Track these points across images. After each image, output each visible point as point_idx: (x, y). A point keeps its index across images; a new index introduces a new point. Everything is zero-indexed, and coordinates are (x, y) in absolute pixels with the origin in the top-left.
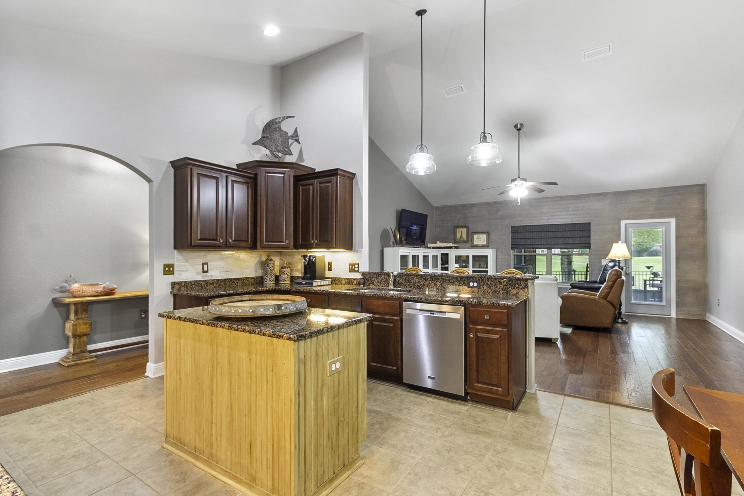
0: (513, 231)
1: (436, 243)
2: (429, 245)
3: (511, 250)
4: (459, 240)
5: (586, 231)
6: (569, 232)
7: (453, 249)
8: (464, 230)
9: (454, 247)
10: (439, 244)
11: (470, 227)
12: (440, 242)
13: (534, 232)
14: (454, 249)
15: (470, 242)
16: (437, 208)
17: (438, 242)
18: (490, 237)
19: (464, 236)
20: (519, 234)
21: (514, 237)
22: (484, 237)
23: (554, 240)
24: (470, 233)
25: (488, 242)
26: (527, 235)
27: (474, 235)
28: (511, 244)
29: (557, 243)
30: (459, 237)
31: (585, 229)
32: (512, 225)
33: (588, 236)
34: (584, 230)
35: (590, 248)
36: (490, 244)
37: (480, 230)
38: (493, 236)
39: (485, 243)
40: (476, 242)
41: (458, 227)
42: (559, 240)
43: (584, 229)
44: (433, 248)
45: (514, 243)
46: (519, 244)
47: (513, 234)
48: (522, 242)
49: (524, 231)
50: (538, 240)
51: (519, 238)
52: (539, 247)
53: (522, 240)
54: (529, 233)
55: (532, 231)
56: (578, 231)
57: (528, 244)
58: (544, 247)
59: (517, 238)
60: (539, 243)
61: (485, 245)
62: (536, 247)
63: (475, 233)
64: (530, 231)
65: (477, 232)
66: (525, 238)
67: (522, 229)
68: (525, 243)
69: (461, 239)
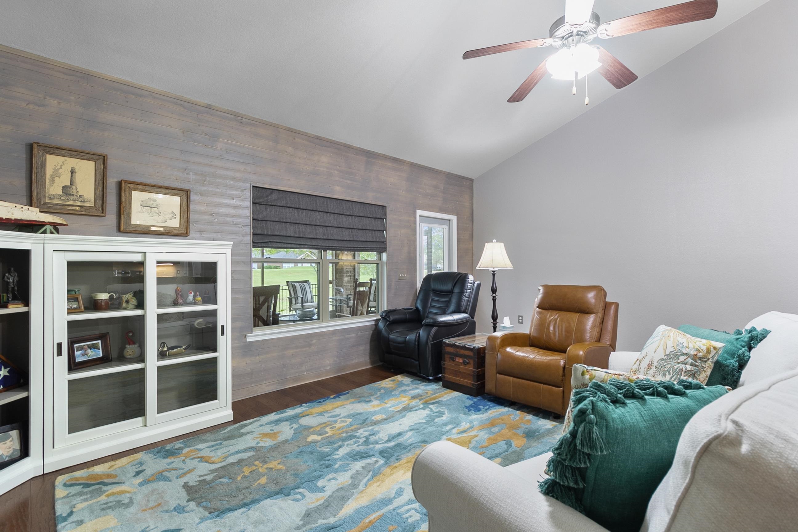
0: (256, 200)
3: (253, 249)
4: (56, 201)
5: (380, 221)
6: (357, 218)
7: (44, 232)
8: (86, 167)
9: (48, 228)
11: (111, 162)
13: (302, 209)
14: (54, 232)
15: (112, 216)
19: (85, 190)
20: (271, 211)
21: (260, 217)
22: (170, 203)
24: (112, 182)
25: (187, 221)
26: (288, 215)
27: (134, 193)
28: (253, 234)
29: (342, 239)
30: (60, 192)
32: (255, 184)
33: (382, 228)
34: (378, 218)
35: (386, 252)
36: (191, 226)
39: (175, 223)
42: (344, 233)
45: (259, 232)
46: (272, 234)
47: (256, 208)
48: (277, 229)
49: (281, 205)
50: (309, 229)
51: (269, 219)
52: (314, 244)
53: (278, 226)
54: (291, 209)
55: (298, 207)
56: (370, 219)
57: (292, 235)
58: (323, 245)
59: (265, 219)
60: (313, 237)
61: (176, 232)
62: (309, 244)
63: (140, 187)
64: (293, 206)
65: (149, 186)
66: (285, 220)
67: (276, 197)
68: (285, 234)
69: (72, 198)
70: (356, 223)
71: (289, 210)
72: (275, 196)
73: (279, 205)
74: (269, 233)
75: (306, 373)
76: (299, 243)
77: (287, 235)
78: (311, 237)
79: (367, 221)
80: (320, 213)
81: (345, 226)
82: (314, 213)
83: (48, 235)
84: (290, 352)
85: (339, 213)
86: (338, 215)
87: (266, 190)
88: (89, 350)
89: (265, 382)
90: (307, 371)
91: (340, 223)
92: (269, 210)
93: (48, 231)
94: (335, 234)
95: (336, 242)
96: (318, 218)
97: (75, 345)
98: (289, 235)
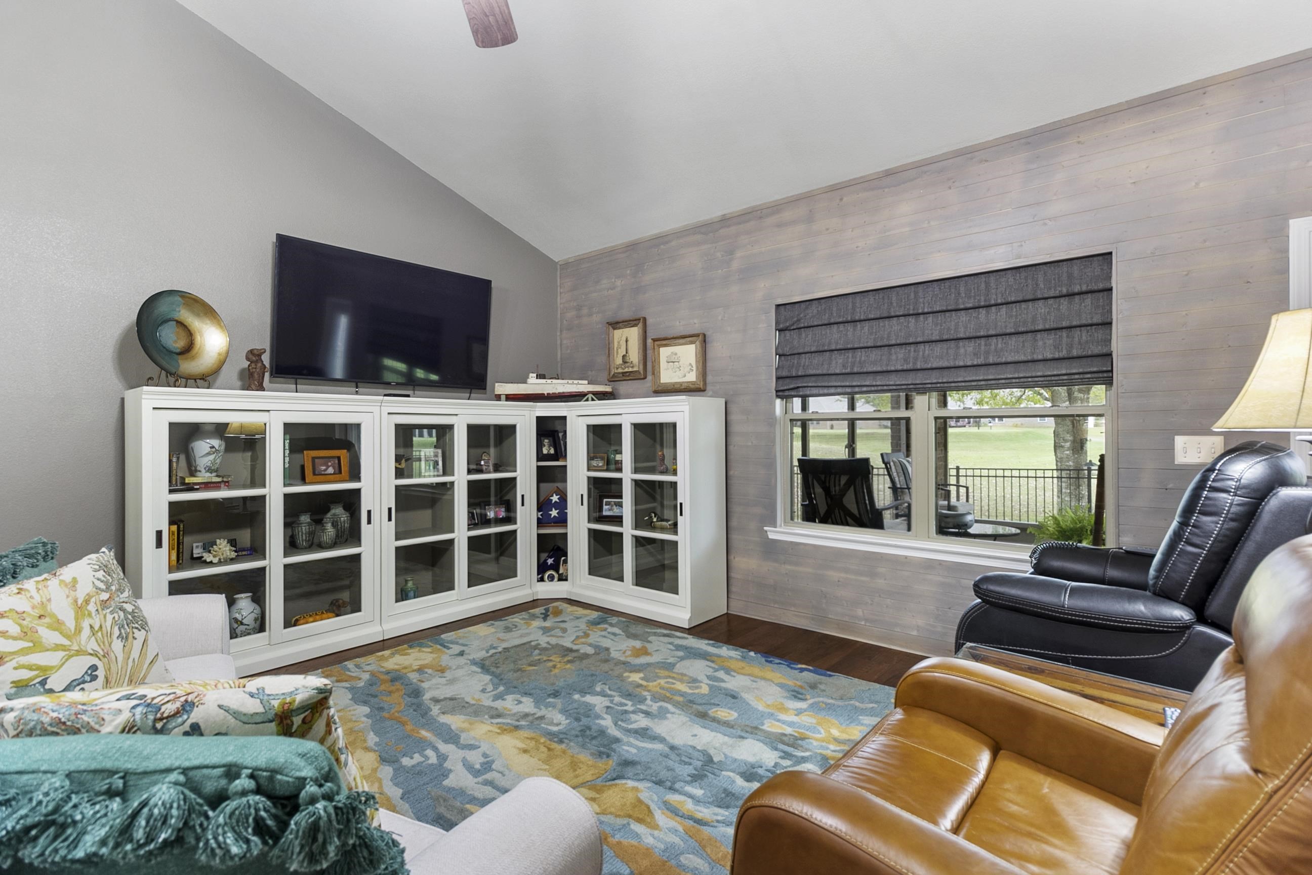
0: (781, 326)
1: (524, 381)
2: (503, 389)
3: (778, 401)
4: (620, 370)
5: (1088, 299)
6: (1004, 309)
7: (587, 400)
8: (633, 333)
9: (590, 396)
10: (534, 385)
11: (650, 321)
12: (540, 376)
13: (860, 321)
14: (593, 400)
15: (649, 377)
16: (566, 265)
17: (532, 378)
18: (710, 354)
19: (635, 356)
20: (807, 336)
21: (787, 350)
22: (688, 353)
23: (938, 349)
24: (649, 341)
25: (703, 372)
26: (835, 337)
27: (662, 350)
28: (778, 378)
29: (952, 364)
30: (621, 362)
31: (1084, 288)
32: (780, 301)
33: (1097, 319)
34: (1081, 293)
35: (1108, 381)
36: (709, 378)
37: (680, 328)
38: (719, 349)
39: (692, 377)
40: (667, 376)
41: (615, 325)
42: (962, 351)
43: (1077, 289)
44: (510, 398)
45: (785, 374)
46: (803, 374)
47: (785, 336)
48: (815, 365)
49: (820, 323)
50: (874, 355)
51: (801, 351)
52: (878, 383)
53: (817, 359)
54: (841, 326)
55: (849, 319)
56: (1051, 301)
57: (838, 371)
58: (898, 383)
59: (796, 352)
60: (879, 369)
61: (692, 386)
62: (868, 383)
63: (664, 342)
64: (841, 320)
65: (669, 339)
66: (826, 348)
67: (815, 311)
68: (825, 372)
69: (627, 365)
70: (1002, 319)
71: (838, 328)
72: (814, 309)
73: (816, 323)
74: (800, 374)
75: (863, 623)
76: (848, 384)
77: (830, 372)
78: (875, 369)
79: (1041, 308)
80: (902, 319)
81: (962, 335)
82: (887, 322)
83: (590, 402)
84: (834, 575)
85: (944, 308)
86: (947, 314)
87: (798, 304)
88: (614, 507)
89: (793, 609)
90: (866, 620)
91: (949, 329)
92: (803, 335)
93: (590, 399)
94: (936, 356)
95: (935, 373)
96: (894, 330)
97: (605, 500)
98: (833, 372)
